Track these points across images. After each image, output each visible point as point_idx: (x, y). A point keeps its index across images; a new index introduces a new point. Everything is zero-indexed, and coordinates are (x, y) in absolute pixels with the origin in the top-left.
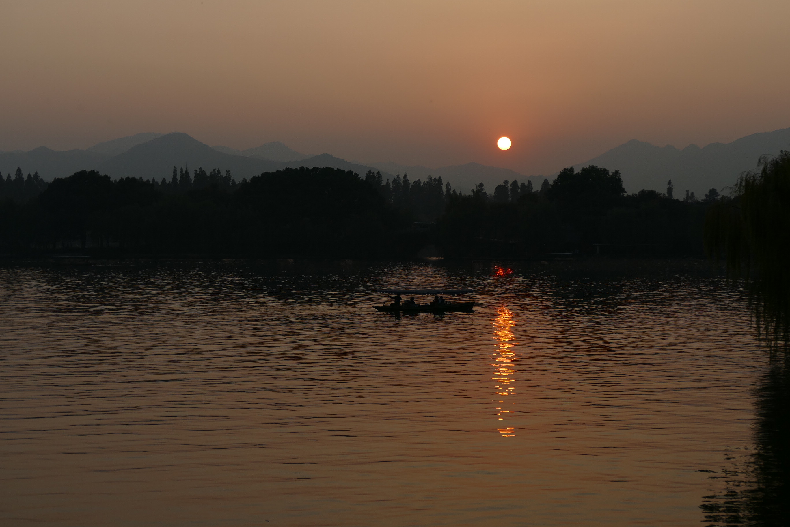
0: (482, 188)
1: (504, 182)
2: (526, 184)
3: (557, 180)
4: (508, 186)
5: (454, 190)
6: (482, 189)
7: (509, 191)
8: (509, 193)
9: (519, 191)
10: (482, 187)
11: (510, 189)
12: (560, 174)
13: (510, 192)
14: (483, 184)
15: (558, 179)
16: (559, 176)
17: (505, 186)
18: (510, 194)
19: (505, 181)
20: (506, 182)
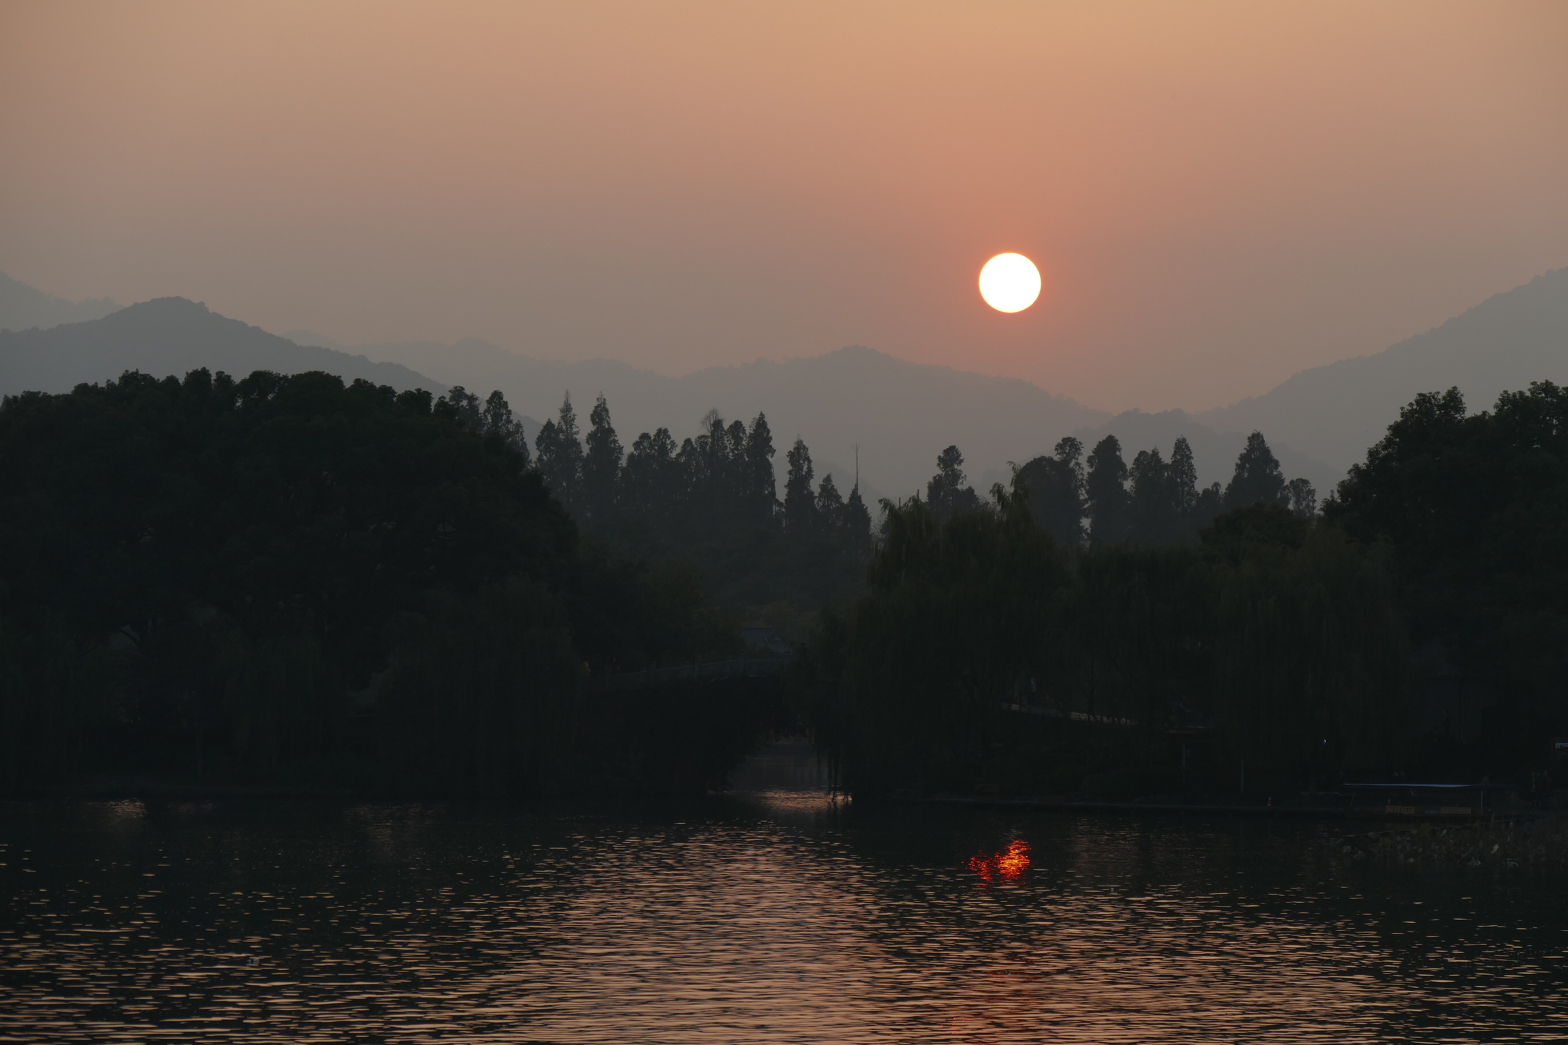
0: (953, 470)
1: (1060, 447)
2: (1167, 457)
3: (1385, 448)
4: (1078, 464)
5: (828, 479)
6: (956, 477)
7: (1082, 485)
8: (1083, 495)
9: (1128, 485)
10: (956, 466)
11: (1086, 476)
12: (1399, 419)
13: (1087, 492)
14: (959, 455)
15: (1389, 442)
16: (1396, 429)
17: (1065, 462)
18: (1086, 501)
19: (1064, 440)
20: (1069, 446)
